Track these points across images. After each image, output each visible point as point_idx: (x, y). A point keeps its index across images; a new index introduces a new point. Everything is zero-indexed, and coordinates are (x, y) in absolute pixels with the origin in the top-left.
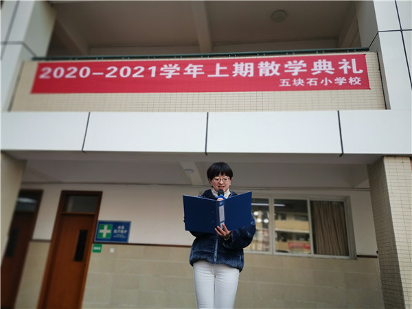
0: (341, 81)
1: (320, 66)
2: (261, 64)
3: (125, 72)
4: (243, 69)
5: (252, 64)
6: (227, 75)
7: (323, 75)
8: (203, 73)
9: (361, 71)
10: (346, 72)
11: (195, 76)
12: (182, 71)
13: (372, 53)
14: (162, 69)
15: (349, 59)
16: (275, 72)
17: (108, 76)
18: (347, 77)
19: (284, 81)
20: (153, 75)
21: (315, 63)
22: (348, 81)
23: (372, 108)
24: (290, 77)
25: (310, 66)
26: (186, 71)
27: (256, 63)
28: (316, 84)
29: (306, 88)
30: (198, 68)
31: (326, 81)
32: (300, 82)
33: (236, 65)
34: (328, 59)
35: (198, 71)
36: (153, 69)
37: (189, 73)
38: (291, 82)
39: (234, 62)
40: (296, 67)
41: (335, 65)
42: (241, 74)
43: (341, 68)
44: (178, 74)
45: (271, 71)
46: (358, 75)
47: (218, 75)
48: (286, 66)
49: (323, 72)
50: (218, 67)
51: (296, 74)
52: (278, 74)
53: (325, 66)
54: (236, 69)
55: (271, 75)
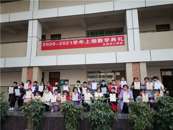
0: (118, 43)
1: (113, 39)
2: (98, 39)
3: (64, 43)
4: (94, 41)
5: (96, 40)
6: (90, 43)
7: (114, 42)
8: (84, 43)
9: (123, 40)
10: (119, 41)
11: (82, 44)
12: (78, 42)
13: (126, 35)
14: (73, 42)
15: (120, 37)
16: (102, 42)
17: (60, 45)
18: (119, 42)
19: (104, 44)
20: (71, 44)
21: (112, 39)
23: (125, 51)
24: (105, 43)
25: (110, 39)
27: (97, 39)
28: (112, 44)
29: (109, 45)
30: (82, 41)
31: (114, 44)
32: (108, 44)
33: (92, 40)
34: (115, 37)
36: (71, 42)
37: (80, 43)
38: (106, 44)
39: (91, 39)
40: (107, 40)
41: (117, 39)
45: (101, 41)
46: (122, 41)
47: (87, 43)
48: (104, 40)
49: (114, 41)
50: (88, 41)
51: (107, 42)
52: (103, 42)
53: (114, 39)
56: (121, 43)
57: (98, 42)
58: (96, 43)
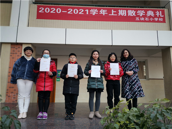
0: (156, 19)
1: (149, 13)
2: (129, 11)
3: (76, 11)
4: (122, 12)
5: (125, 11)
6: (116, 15)
7: (150, 17)
8: (107, 13)
9: (163, 16)
10: (158, 16)
11: (104, 15)
13: (167, 9)
14: (91, 11)
15: (159, 11)
16: (134, 14)
17: (69, 13)
19: (137, 18)
20: (87, 13)
22: (159, 19)
23: (166, 30)
24: (139, 16)
25: (146, 13)
26: (100, 12)
27: (127, 10)
28: (148, 20)
29: (145, 21)
30: (105, 11)
31: (151, 19)
32: (143, 19)
33: (119, 11)
34: (152, 10)
35: (105, 13)
36: (87, 10)
38: (140, 19)
39: (119, 9)
40: (141, 13)
41: (155, 13)
42: (122, 15)
43: (156, 14)
44: (97, 13)
47: (113, 14)
48: (138, 12)
49: (150, 15)
50: (113, 11)
51: (141, 16)
53: (151, 13)
54: (120, 12)
55: (132, 15)
56: (161, 20)
57: (129, 15)
58: (125, 15)
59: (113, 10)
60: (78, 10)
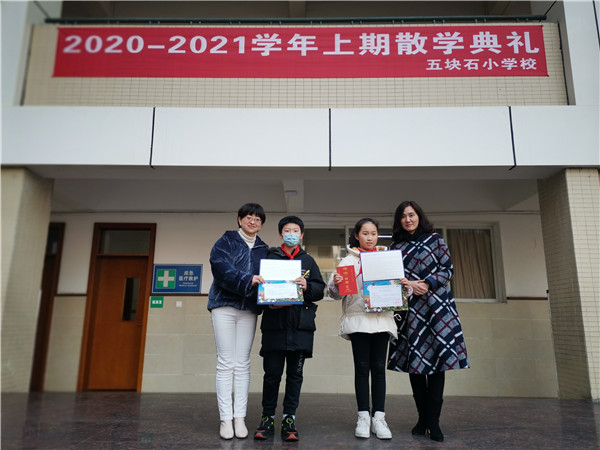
0: (509, 64)
1: (482, 41)
2: (400, 36)
3: (198, 45)
4: (374, 43)
5: (387, 36)
6: (352, 53)
7: (486, 54)
8: (316, 49)
9: (536, 50)
10: (516, 51)
11: (304, 54)
12: (285, 45)
13: (552, 24)
14: (254, 41)
15: (520, 31)
16: (420, 49)
17: (172, 50)
18: (518, 58)
19: (432, 62)
20: (242, 50)
21: (475, 37)
22: (519, 64)
23: (551, 103)
24: (440, 55)
25: (468, 41)
26: (291, 46)
27: (393, 34)
28: (476, 68)
29: (463, 72)
30: (308, 40)
31: (490, 64)
32: (455, 64)
33: (364, 37)
34: (493, 31)
35: (308, 46)
36: (241, 40)
37: (295, 48)
38: (442, 65)
39: (360, 32)
40: (449, 42)
41: (503, 41)
42: (372, 51)
43: (510, 45)
44: (280, 49)
45: (414, 48)
46: (532, 56)
47: (337, 51)
48: (435, 40)
49: (486, 49)
50: (338, 41)
51: (449, 52)
52: (425, 52)
53: (488, 41)
54: (364, 42)
55: (414, 53)
56: (528, 64)
57: (400, 53)
58: (387, 52)
59: (337, 36)
60: (208, 38)
